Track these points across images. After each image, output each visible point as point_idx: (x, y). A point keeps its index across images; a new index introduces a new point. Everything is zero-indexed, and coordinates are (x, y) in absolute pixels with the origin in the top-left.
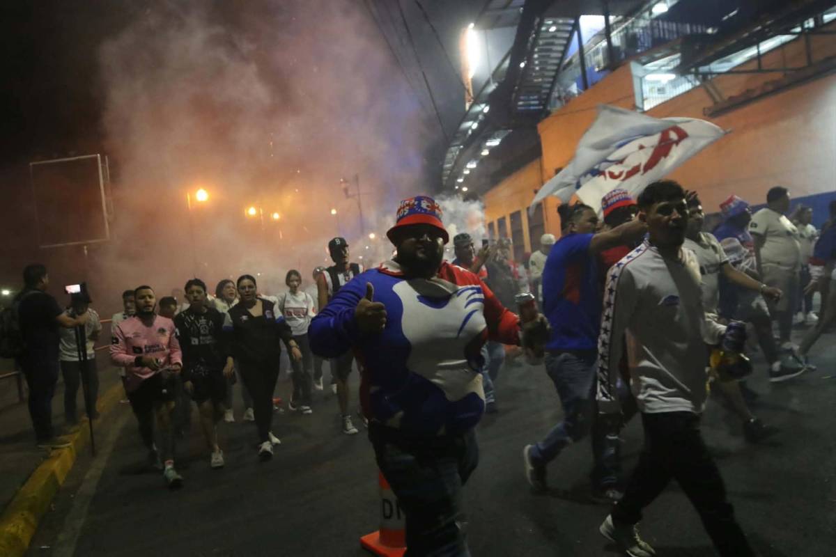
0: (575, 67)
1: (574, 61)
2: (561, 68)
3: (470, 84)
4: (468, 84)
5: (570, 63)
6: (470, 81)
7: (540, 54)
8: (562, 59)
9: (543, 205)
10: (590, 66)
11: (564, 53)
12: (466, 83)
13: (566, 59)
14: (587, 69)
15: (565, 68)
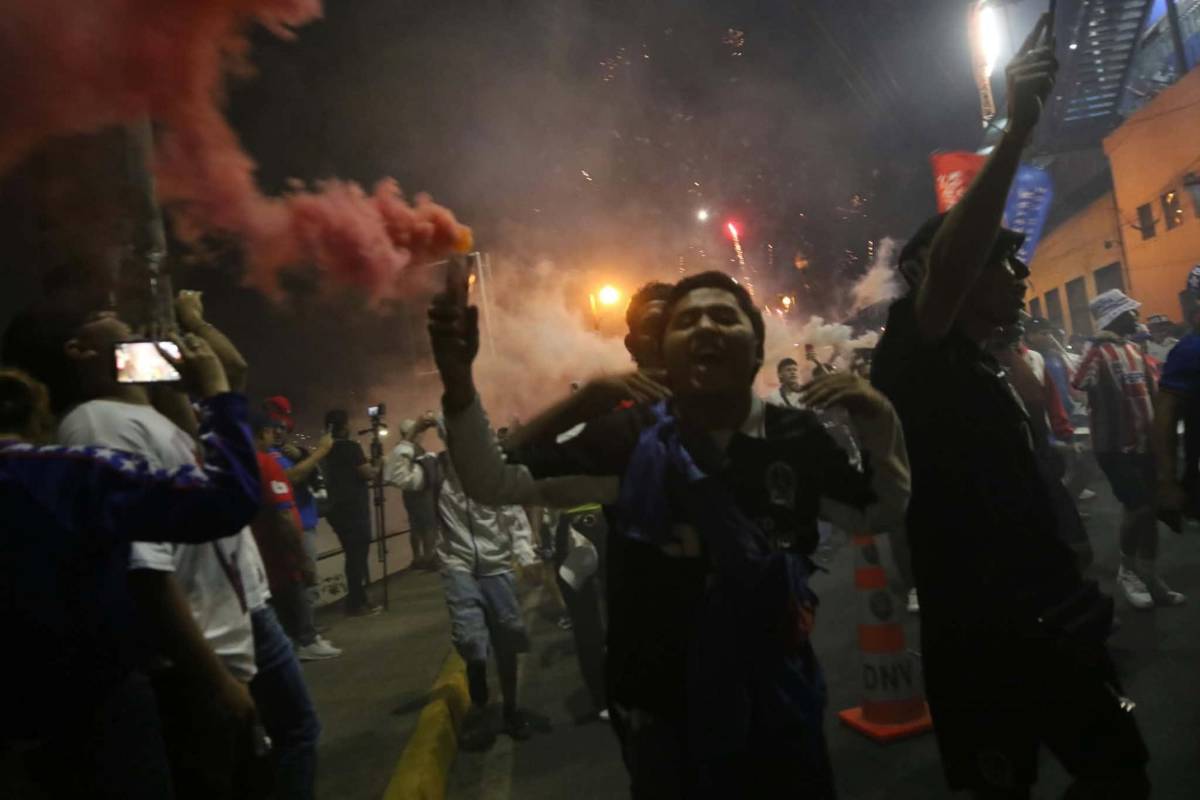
0: (1163, 41)
1: (1162, 29)
2: (1139, 44)
3: (989, 87)
4: (985, 87)
5: (1156, 33)
6: (987, 82)
7: (1100, 29)
8: (1138, 31)
9: (1123, 266)
10: (1189, 35)
11: (1142, 21)
12: (980, 86)
13: (1145, 30)
14: (1184, 41)
15: (1145, 43)
